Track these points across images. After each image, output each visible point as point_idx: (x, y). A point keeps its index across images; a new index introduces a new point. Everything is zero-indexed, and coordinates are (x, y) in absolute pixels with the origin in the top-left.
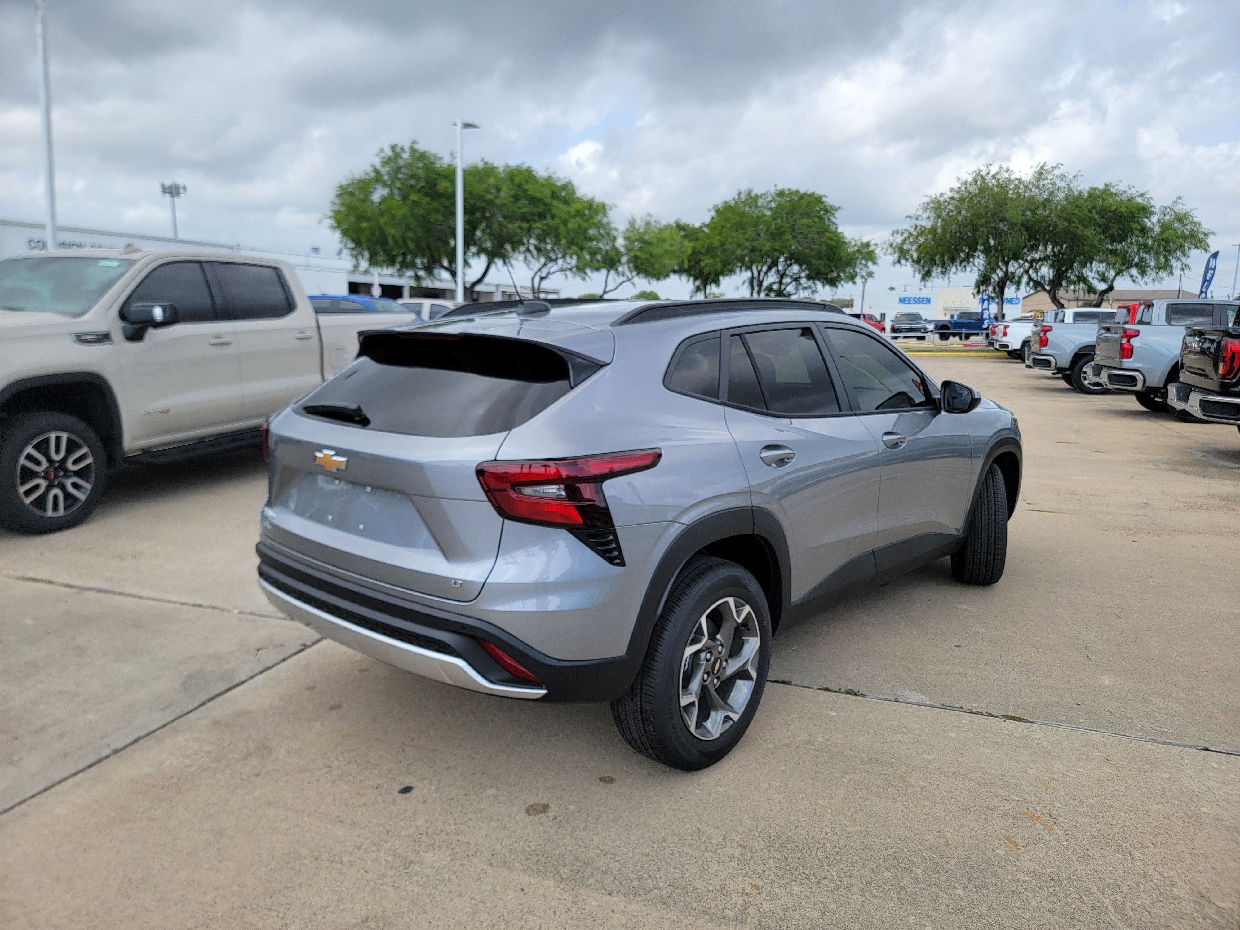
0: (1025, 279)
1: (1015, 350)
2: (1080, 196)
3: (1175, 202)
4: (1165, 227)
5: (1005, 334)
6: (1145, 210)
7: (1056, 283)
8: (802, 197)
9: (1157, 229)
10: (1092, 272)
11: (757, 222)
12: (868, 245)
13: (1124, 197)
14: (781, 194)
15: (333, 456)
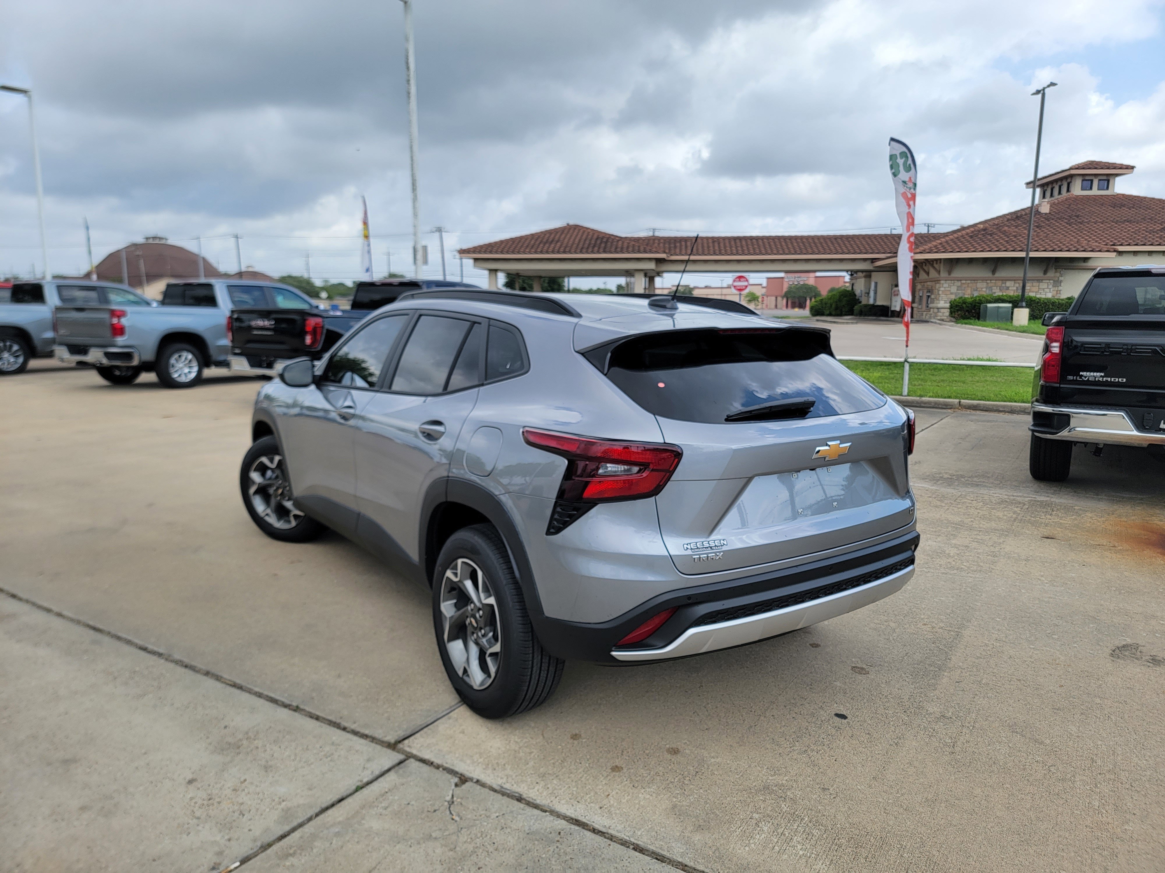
15: (840, 444)
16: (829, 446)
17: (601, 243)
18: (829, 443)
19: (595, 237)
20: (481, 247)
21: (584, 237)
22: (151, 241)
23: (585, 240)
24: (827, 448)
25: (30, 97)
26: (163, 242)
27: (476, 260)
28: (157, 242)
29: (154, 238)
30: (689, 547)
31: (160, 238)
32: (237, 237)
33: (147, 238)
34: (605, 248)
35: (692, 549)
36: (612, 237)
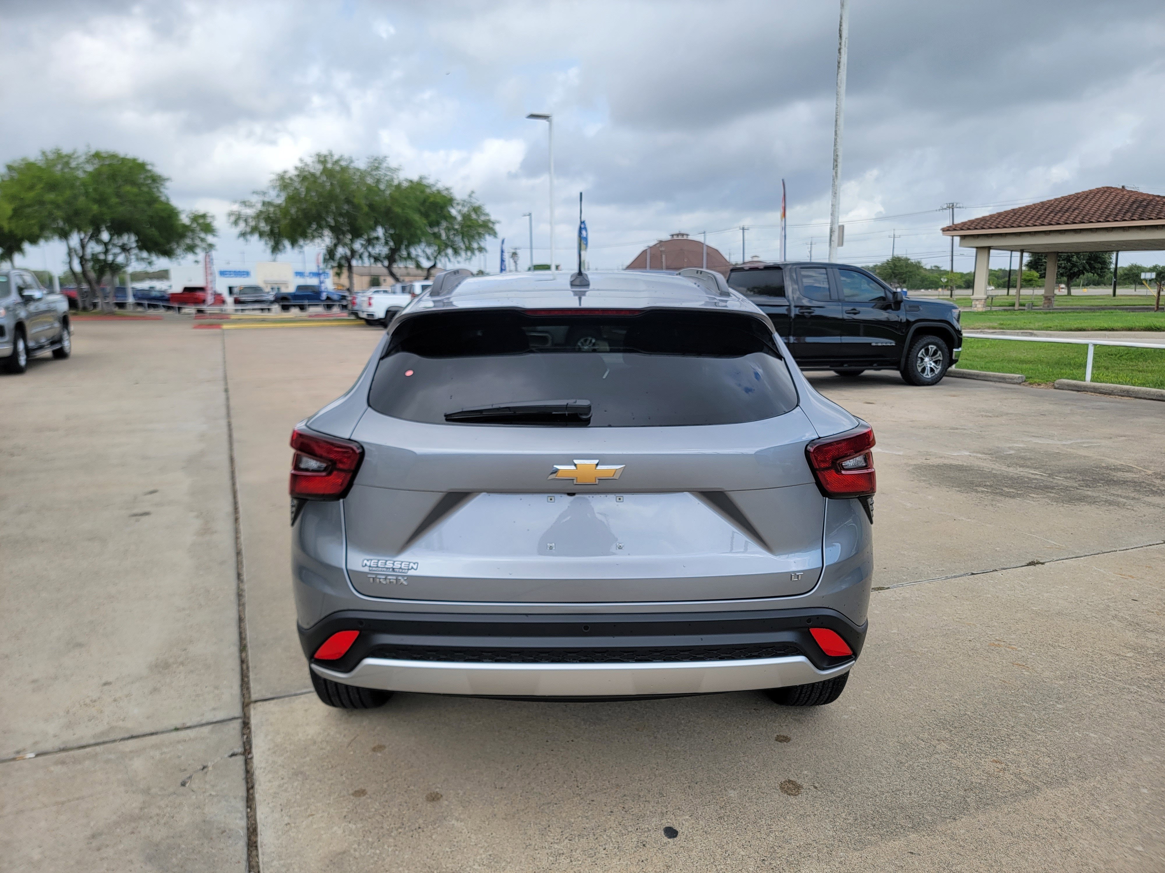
0: (366, 255)
1: (380, 319)
2: (399, 186)
3: (470, 196)
4: (466, 217)
5: (370, 304)
6: (450, 201)
7: (391, 258)
8: (124, 160)
9: (459, 218)
10: (417, 251)
11: (70, 183)
12: (204, 216)
13: (434, 189)
14: (97, 155)
15: (597, 465)
16: (575, 465)
17: (1138, 207)
18: (576, 462)
19: (1132, 200)
20: (972, 222)
21: (1114, 202)
22: (675, 238)
23: (1116, 205)
24: (573, 467)
25: (550, 122)
26: (685, 237)
27: (963, 237)
28: (680, 238)
29: (678, 235)
30: (368, 564)
31: (683, 235)
32: (743, 229)
33: (673, 236)
34: (1143, 213)
35: (370, 566)
36: (1157, 199)
